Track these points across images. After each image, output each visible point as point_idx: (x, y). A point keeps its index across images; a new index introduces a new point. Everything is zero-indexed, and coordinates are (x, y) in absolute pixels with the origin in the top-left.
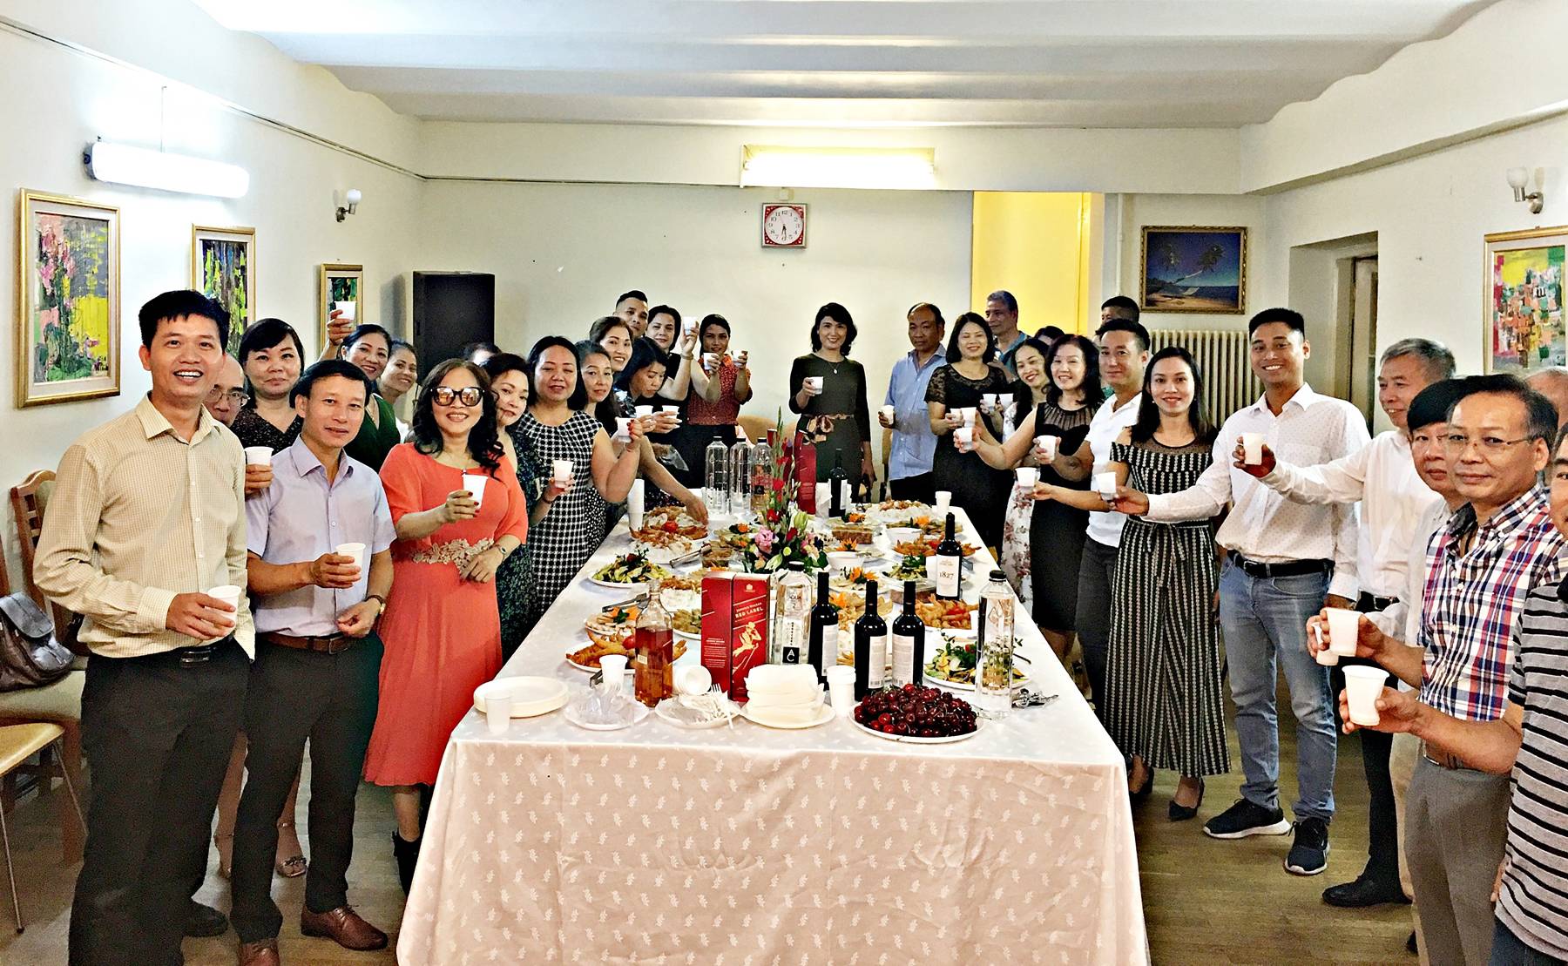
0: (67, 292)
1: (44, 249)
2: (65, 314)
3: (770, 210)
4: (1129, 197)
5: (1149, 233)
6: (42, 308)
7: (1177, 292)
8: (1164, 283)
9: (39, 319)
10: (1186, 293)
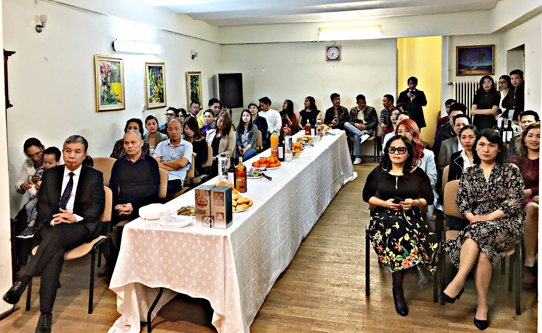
0: (109, 81)
1: (102, 70)
2: (109, 87)
3: (328, 48)
4: (451, 37)
5: (459, 49)
6: (102, 86)
7: (469, 69)
8: (464, 66)
9: (101, 89)
10: (473, 69)
